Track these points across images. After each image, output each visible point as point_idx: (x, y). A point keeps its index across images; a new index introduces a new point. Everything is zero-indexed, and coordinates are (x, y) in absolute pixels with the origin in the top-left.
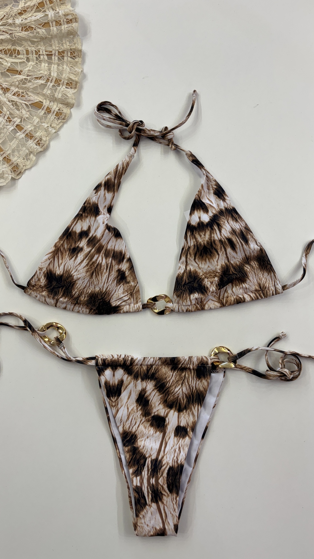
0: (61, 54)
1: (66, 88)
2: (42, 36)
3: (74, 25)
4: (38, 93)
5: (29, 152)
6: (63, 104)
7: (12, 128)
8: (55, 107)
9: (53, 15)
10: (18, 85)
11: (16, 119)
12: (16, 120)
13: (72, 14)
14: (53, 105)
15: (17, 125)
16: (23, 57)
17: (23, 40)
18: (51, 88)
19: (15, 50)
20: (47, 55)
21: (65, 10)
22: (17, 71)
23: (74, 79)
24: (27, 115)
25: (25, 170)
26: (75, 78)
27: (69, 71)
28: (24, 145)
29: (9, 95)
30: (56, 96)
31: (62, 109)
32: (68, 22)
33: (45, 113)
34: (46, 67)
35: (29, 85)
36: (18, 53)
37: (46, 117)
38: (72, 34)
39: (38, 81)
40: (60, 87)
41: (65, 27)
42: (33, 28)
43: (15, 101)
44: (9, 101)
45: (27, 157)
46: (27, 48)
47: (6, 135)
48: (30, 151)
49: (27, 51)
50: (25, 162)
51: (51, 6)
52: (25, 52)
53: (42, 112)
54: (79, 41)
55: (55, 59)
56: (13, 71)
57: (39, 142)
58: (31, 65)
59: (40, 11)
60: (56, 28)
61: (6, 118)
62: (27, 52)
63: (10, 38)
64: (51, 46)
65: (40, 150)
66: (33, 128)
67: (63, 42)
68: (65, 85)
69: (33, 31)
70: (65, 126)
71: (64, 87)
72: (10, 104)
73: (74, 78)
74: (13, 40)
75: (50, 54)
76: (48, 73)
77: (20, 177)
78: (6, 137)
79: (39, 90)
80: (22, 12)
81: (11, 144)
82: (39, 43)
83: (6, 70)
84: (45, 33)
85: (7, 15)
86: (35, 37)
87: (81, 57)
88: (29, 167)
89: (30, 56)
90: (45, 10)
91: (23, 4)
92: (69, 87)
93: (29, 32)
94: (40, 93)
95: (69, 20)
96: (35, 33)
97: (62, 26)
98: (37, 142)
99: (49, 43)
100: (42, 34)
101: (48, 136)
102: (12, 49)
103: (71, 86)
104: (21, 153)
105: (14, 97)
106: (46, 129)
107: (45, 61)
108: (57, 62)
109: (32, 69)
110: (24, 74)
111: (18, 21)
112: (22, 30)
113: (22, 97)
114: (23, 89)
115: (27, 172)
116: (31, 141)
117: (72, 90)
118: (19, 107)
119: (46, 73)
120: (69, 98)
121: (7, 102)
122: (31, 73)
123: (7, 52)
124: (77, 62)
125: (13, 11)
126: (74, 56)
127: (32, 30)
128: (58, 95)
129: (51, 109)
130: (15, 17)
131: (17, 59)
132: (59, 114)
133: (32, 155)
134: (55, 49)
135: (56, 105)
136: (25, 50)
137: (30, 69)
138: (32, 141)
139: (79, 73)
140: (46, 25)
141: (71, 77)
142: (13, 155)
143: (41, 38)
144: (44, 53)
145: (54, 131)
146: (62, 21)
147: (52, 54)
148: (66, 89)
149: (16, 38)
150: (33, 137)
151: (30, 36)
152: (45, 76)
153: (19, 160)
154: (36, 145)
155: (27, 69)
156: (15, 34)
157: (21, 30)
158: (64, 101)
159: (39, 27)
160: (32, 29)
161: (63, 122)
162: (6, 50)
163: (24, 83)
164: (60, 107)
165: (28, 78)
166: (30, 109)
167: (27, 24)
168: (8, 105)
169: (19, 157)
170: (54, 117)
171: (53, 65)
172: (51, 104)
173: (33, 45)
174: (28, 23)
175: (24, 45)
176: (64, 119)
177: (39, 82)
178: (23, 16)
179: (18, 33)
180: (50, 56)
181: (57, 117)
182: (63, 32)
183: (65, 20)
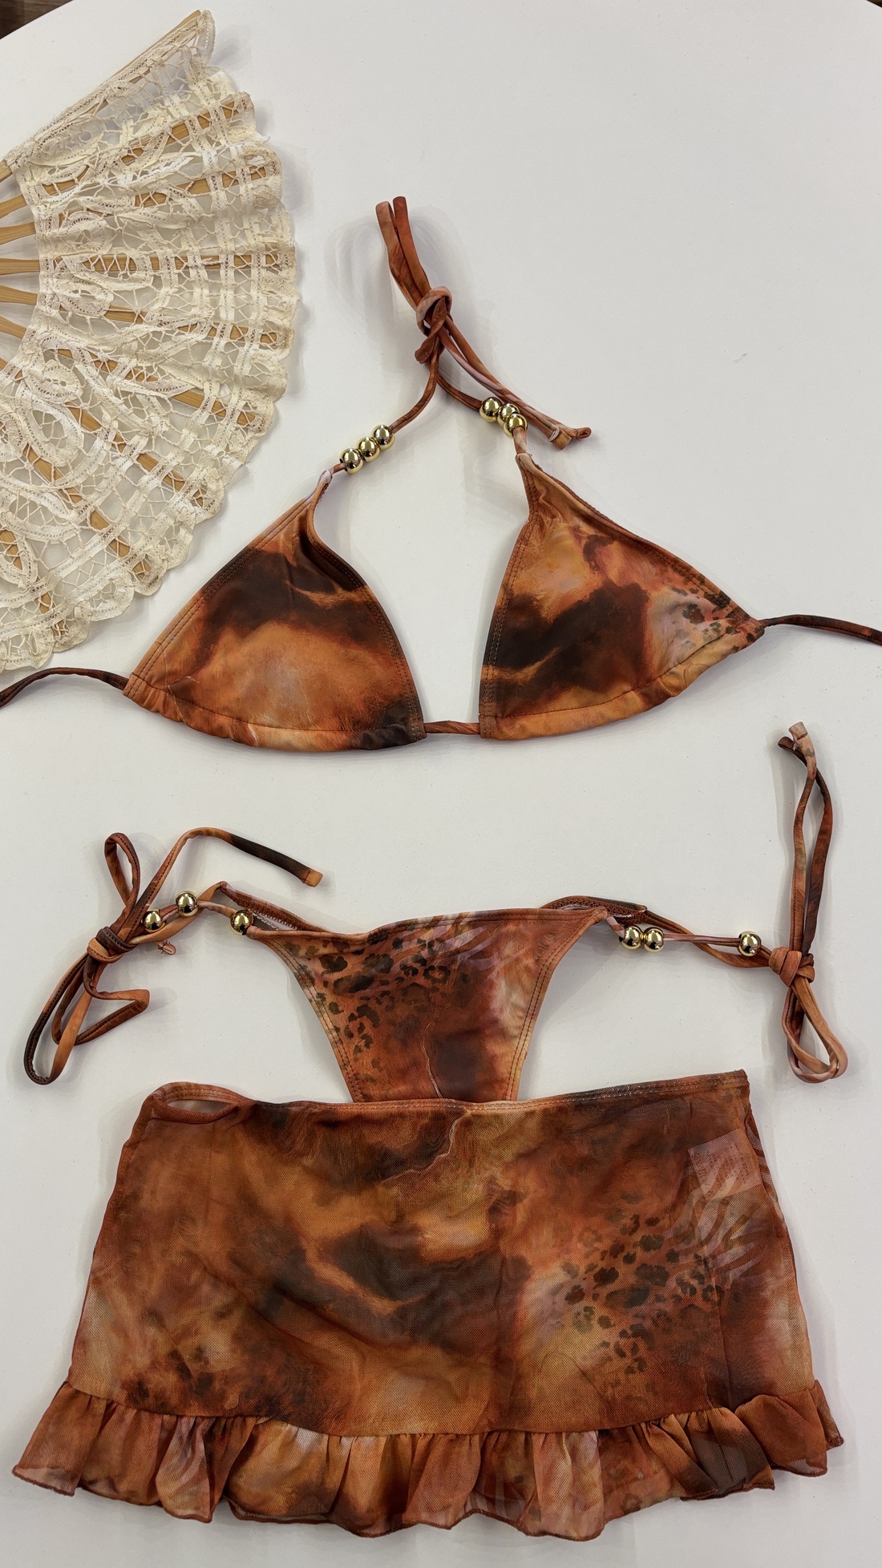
0: (243, 261)
1: (261, 347)
2: (189, 216)
3: (272, 181)
4: (190, 367)
5: (174, 523)
6: (256, 390)
7: (129, 464)
8: (234, 399)
9: (215, 160)
10: (137, 351)
11: (136, 438)
12: (135, 443)
13: (263, 152)
14: (231, 394)
15: (141, 455)
16: (144, 276)
17: (140, 229)
18: (223, 351)
19: (122, 259)
20: (207, 266)
21: (246, 144)
22: (133, 313)
23: (279, 322)
24: (164, 426)
25: (168, 571)
26: (282, 320)
27: (266, 304)
28: (160, 506)
29: (117, 379)
30: (236, 370)
31: (253, 403)
32: (254, 176)
33: (211, 418)
34: (204, 298)
35: (165, 348)
36: (132, 266)
37: (213, 430)
38: (265, 205)
39: (188, 336)
40: (246, 348)
41: (247, 189)
42: (165, 196)
43: (131, 393)
44: (116, 395)
45: (170, 537)
46: (152, 252)
47: (113, 485)
48: (179, 522)
49: (155, 261)
50: (166, 550)
51: (206, 134)
52: (148, 263)
53: (201, 417)
54: (284, 222)
55: (227, 275)
56: (121, 315)
57: (201, 495)
58: (167, 294)
59: (178, 148)
60: (224, 193)
61: (111, 438)
62: (155, 263)
63: (108, 226)
64: (213, 239)
65: (204, 516)
66: (181, 459)
67: (245, 227)
68: (258, 340)
69: (165, 204)
70: (265, 448)
71: (256, 346)
72: (120, 401)
73: (279, 320)
74: (116, 230)
75: (215, 263)
76: (211, 313)
77: (154, 589)
78: (114, 489)
79: (191, 360)
80: (133, 154)
81: (128, 506)
82: (183, 233)
83: (105, 312)
84: (198, 207)
85: (94, 164)
86: (173, 220)
87: (295, 265)
88: (177, 561)
89: (163, 271)
90: (190, 145)
91: (131, 130)
92: (268, 346)
93: (155, 208)
94: (194, 366)
95: (257, 170)
96: (172, 210)
97: (241, 188)
98: (194, 496)
99: (208, 233)
100: (190, 212)
101: (221, 478)
102: (115, 257)
103: (274, 342)
104: (153, 526)
105: (128, 382)
106: (216, 461)
107: (200, 282)
108: (234, 282)
109: (169, 305)
110: (150, 320)
111: (125, 179)
112: (136, 205)
113: (148, 380)
114: (150, 359)
115: (172, 575)
116: (179, 496)
117: (278, 351)
118: (143, 407)
119: (206, 314)
120: (271, 374)
121: (110, 398)
122: (167, 317)
123: (103, 265)
124: (284, 280)
125: (107, 152)
126: (276, 264)
127: (164, 202)
128: (242, 369)
129: (226, 406)
130: (114, 169)
131: (130, 281)
132: (246, 419)
133: (182, 531)
134: (227, 250)
135: (237, 395)
136: (148, 257)
137: (164, 306)
138: (181, 493)
139: (294, 306)
140: (198, 185)
141: (271, 319)
142: (134, 534)
143: (187, 221)
144: (199, 262)
145: (237, 464)
146: (238, 172)
147: (219, 264)
148: (261, 351)
149: (121, 224)
150: (184, 482)
151: (159, 219)
152: (204, 320)
153: (151, 547)
154: (194, 505)
155: (157, 306)
156: (120, 215)
157: (134, 203)
158: (258, 383)
159: (181, 192)
160: (163, 198)
161: (257, 438)
162: (99, 259)
163: (154, 345)
164: (249, 398)
165: (162, 329)
166: (172, 409)
167: (150, 187)
168: (113, 404)
169: (151, 539)
170: (235, 425)
171: (222, 292)
172: (222, 393)
173: (166, 242)
174: (153, 182)
175: (143, 242)
176: (260, 430)
177: (189, 338)
178: (133, 165)
179: (127, 212)
180: (213, 267)
181: (241, 427)
182: (244, 200)
183: (247, 170)
